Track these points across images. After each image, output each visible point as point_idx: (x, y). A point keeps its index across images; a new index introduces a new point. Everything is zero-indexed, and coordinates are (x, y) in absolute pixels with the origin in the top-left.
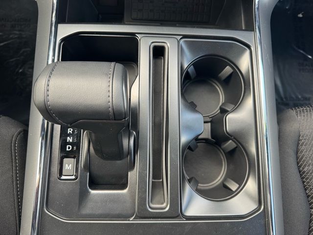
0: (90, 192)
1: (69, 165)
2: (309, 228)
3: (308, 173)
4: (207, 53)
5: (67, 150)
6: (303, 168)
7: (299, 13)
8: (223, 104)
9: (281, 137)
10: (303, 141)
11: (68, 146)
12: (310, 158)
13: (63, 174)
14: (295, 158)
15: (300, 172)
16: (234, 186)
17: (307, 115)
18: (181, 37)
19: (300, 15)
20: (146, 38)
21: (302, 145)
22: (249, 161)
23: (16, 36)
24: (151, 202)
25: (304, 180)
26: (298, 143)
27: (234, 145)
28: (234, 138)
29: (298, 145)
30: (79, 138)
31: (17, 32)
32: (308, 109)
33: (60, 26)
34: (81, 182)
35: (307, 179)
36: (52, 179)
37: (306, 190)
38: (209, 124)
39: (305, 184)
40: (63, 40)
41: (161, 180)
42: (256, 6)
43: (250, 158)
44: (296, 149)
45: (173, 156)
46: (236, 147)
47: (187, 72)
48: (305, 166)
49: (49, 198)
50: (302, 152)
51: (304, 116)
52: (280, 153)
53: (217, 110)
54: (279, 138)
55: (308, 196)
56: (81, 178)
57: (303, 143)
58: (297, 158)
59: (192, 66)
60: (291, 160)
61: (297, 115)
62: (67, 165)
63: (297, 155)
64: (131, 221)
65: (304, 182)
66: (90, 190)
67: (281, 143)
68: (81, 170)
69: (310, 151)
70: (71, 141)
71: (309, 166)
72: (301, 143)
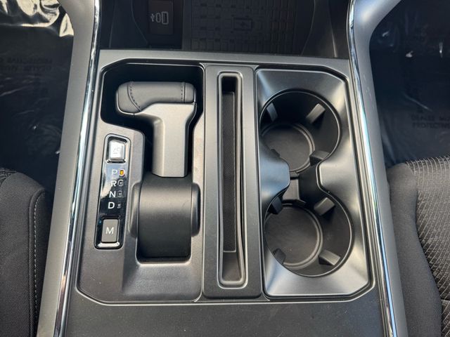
0: (138, 266)
1: (110, 228)
2: (442, 328)
3: (433, 247)
4: (291, 87)
5: (109, 208)
6: (426, 240)
7: (408, 53)
8: (314, 153)
9: (393, 198)
10: (422, 202)
11: (110, 203)
12: (434, 225)
13: (103, 240)
14: (415, 227)
15: (422, 245)
16: (333, 260)
17: (426, 169)
18: (258, 66)
19: (409, 55)
20: (212, 68)
21: (422, 209)
22: (352, 223)
23: (31, 82)
24: (223, 277)
25: (429, 257)
26: (417, 206)
27: (331, 204)
28: (331, 193)
29: (416, 210)
30: (125, 192)
31: (33, 77)
32: (426, 161)
33: (102, 52)
34: (126, 251)
35: (432, 255)
36: (86, 248)
37: (432, 271)
38: (297, 181)
39: (431, 262)
40: (106, 69)
41: (235, 251)
42: (351, 26)
43: (353, 218)
44: (414, 214)
45: (251, 215)
46: (334, 207)
47: (266, 111)
48: (428, 237)
49: (82, 274)
50: (422, 217)
51: (421, 170)
52: (393, 219)
53: (306, 164)
54: (391, 200)
55: (437, 281)
56: (126, 246)
57: (423, 206)
58: (417, 226)
59: (272, 104)
60: (409, 228)
61: (412, 169)
62: (108, 228)
63: (416, 222)
64: (196, 302)
65: (429, 260)
66: (138, 263)
67: (394, 206)
68: (127, 235)
69: (433, 216)
70: (114, 196)
71: (434, 236)
72: (420, 205)
